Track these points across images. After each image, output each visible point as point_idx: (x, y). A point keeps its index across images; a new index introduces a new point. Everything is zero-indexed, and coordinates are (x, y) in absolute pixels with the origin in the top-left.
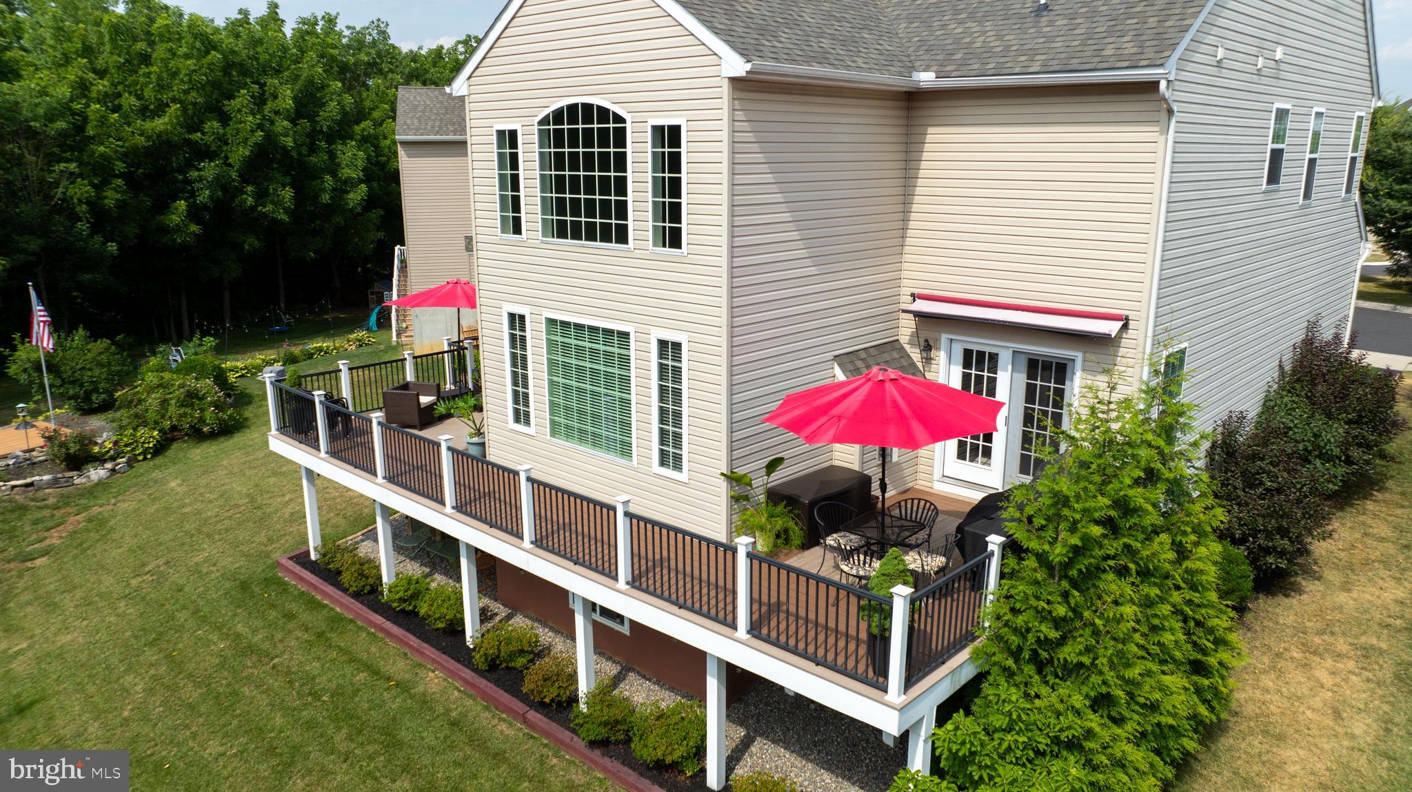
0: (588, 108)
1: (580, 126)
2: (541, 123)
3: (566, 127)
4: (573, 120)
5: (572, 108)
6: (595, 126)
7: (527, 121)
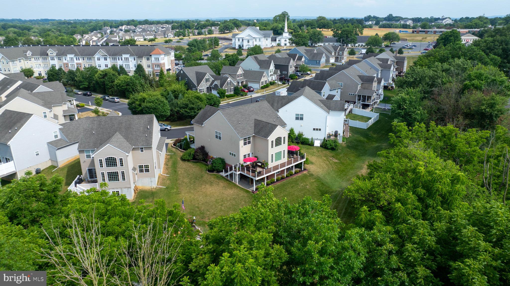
1: (278, 138)
6: (280, 138)
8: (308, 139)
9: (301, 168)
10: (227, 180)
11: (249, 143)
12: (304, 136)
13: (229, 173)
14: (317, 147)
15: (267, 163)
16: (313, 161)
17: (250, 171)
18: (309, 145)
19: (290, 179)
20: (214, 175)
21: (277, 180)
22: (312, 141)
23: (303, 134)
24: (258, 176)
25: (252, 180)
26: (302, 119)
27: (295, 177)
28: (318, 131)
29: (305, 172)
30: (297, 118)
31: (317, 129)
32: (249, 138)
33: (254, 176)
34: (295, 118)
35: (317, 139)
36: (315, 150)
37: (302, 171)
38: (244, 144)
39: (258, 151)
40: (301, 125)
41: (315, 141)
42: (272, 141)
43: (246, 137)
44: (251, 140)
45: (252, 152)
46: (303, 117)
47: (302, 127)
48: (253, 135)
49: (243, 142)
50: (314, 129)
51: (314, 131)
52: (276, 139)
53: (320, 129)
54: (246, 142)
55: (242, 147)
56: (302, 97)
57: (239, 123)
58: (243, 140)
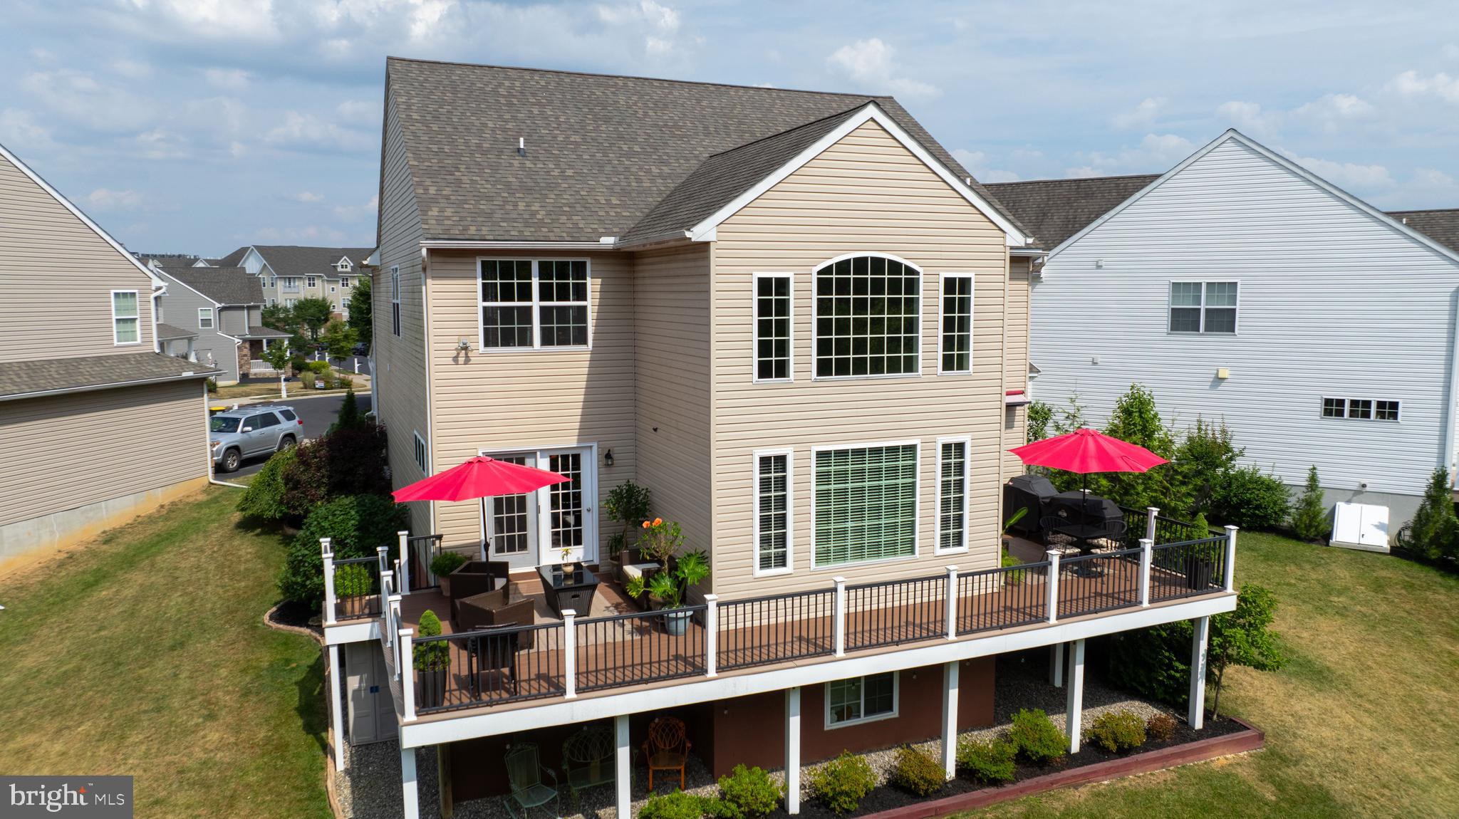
0: (878, 260)
1: (869, 276)
2: (821, 273)
3: (851, 276)
4: (860, 271)
5: (861, 260)
7: (803, 270)
8: (1271, 487)
9: (1184, 708)
11: (566, 330)
12: (1240, 464)
14: (1359, 554)
16: (1331, 658)
18: (1290, 534)
22: (1310, 503)
23: (1236, 445)
26: (1223, 321)
28: (1373, 427)
30: (1183, 320)
31: (1361, 409)
32: (563, 269)
34: (1165, 319)
35: (1359, 494)
36: (1343, 574)
37: (1184, 733)
38: (486, 330)
39: (655, 430)
40: (1217, 374)
41: (1338, 504)
42: (764, 285)
43: (515, 259)
44: (591, 303)
45: (608, 445)
46: (1238, 307)
47: (1223, 386)
48: (611, 247)
49: (481, 304)
50: (1328, 402)
51: (1333, 422)
52: (828, 270)
53: (1364, 401)
54: (526, 314)
55: (461, 360)
56: (1230, 146)
57: (519, 150)
58: (480, 281)
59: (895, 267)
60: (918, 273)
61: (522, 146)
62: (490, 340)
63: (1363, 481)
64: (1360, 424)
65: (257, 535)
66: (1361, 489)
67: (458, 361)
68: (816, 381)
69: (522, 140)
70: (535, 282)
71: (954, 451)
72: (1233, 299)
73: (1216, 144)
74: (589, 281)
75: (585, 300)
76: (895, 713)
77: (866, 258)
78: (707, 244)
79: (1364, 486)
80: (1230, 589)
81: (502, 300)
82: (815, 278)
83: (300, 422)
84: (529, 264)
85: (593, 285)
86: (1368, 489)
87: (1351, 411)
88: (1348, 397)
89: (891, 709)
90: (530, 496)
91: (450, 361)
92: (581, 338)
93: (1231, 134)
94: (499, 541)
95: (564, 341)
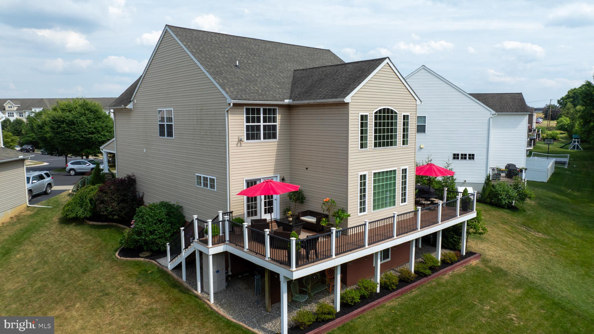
0: (388, 109)
1: (386, 114)
2: (375, 113)
3: (382, 114)
4: (384, 113)
5: (384, 109)
6: (390, 114)
7: (371, 112)
9: (460, 249)
10: (176, 285)
11: (270, 133)
13: (185, 254)
15: (344, 210)
17: (263, 243)
19: (431, 282)
20: (137, 264)
21: (386, 288)
24: (302, 261)
25: (275, 277)
26: (422, 129)
27: (446, 277)
28: (467, 162)
29: (474, 262)
31: (464, 157)
32: (270, 111)
33: (281, 263)
35: (464, 184)
37: (462, 257)
38: (247, 134)
39: (307, 169)
40: (420, 146)
41: (458, 187)
42: (362, 116)
43: (256, 107)
44: (278, 124)
45: (283, 175)
46: (426, 124)
47: (422, 151)
48: (287, 103)
49: (245, 124)
50: (454, 155)
51: (456, 161)
52: (376, 113)
53: (472, 154)
54: (258, 127)
55: (239, 145)
56: (423, 71)
57: (236, 66)
58: (245, 116)
59: (392, 111)
60: (397, 113)
61: (237, 64)
62: (248, 138)
63: (465, 180)
64: (464, 161)
65: (74, 226)
66: (464, 182)
67: (238, 145)
68: (374, 149)
69: (237, 62)
70: (262, 116)
71: (404, 171)
72: (425, 122)
73: (418, 70)
74: (277, 115)
75: (276, 123)
76: (389, 259)
77: (385, 108)
78: (349, 103)
79: (465, 181)
80: (475, 211)
81: (252, 123)
82: (374, 115)
83: (52, 178)
84: (260, 109)
85: (278, 117)
86: (466, 182)
87: (461, 157)
88: (460, 153)
89: (389, 258)
90: (258, 197)
91: (235, 145)
92: (274, 137)
93: (423, 67)
94: (248, 213)
95: (269, 138)
